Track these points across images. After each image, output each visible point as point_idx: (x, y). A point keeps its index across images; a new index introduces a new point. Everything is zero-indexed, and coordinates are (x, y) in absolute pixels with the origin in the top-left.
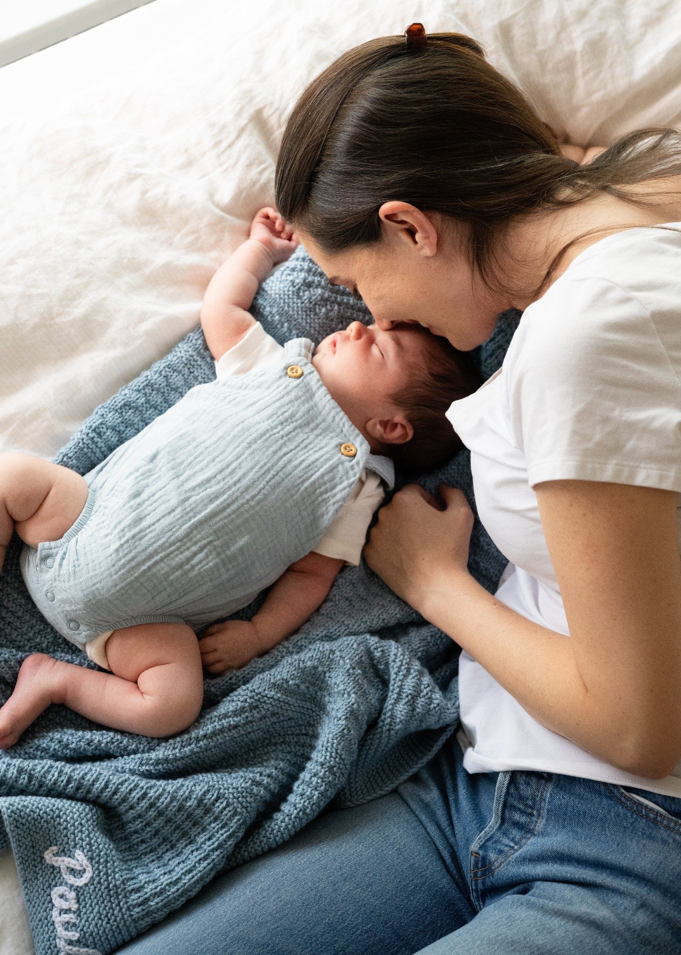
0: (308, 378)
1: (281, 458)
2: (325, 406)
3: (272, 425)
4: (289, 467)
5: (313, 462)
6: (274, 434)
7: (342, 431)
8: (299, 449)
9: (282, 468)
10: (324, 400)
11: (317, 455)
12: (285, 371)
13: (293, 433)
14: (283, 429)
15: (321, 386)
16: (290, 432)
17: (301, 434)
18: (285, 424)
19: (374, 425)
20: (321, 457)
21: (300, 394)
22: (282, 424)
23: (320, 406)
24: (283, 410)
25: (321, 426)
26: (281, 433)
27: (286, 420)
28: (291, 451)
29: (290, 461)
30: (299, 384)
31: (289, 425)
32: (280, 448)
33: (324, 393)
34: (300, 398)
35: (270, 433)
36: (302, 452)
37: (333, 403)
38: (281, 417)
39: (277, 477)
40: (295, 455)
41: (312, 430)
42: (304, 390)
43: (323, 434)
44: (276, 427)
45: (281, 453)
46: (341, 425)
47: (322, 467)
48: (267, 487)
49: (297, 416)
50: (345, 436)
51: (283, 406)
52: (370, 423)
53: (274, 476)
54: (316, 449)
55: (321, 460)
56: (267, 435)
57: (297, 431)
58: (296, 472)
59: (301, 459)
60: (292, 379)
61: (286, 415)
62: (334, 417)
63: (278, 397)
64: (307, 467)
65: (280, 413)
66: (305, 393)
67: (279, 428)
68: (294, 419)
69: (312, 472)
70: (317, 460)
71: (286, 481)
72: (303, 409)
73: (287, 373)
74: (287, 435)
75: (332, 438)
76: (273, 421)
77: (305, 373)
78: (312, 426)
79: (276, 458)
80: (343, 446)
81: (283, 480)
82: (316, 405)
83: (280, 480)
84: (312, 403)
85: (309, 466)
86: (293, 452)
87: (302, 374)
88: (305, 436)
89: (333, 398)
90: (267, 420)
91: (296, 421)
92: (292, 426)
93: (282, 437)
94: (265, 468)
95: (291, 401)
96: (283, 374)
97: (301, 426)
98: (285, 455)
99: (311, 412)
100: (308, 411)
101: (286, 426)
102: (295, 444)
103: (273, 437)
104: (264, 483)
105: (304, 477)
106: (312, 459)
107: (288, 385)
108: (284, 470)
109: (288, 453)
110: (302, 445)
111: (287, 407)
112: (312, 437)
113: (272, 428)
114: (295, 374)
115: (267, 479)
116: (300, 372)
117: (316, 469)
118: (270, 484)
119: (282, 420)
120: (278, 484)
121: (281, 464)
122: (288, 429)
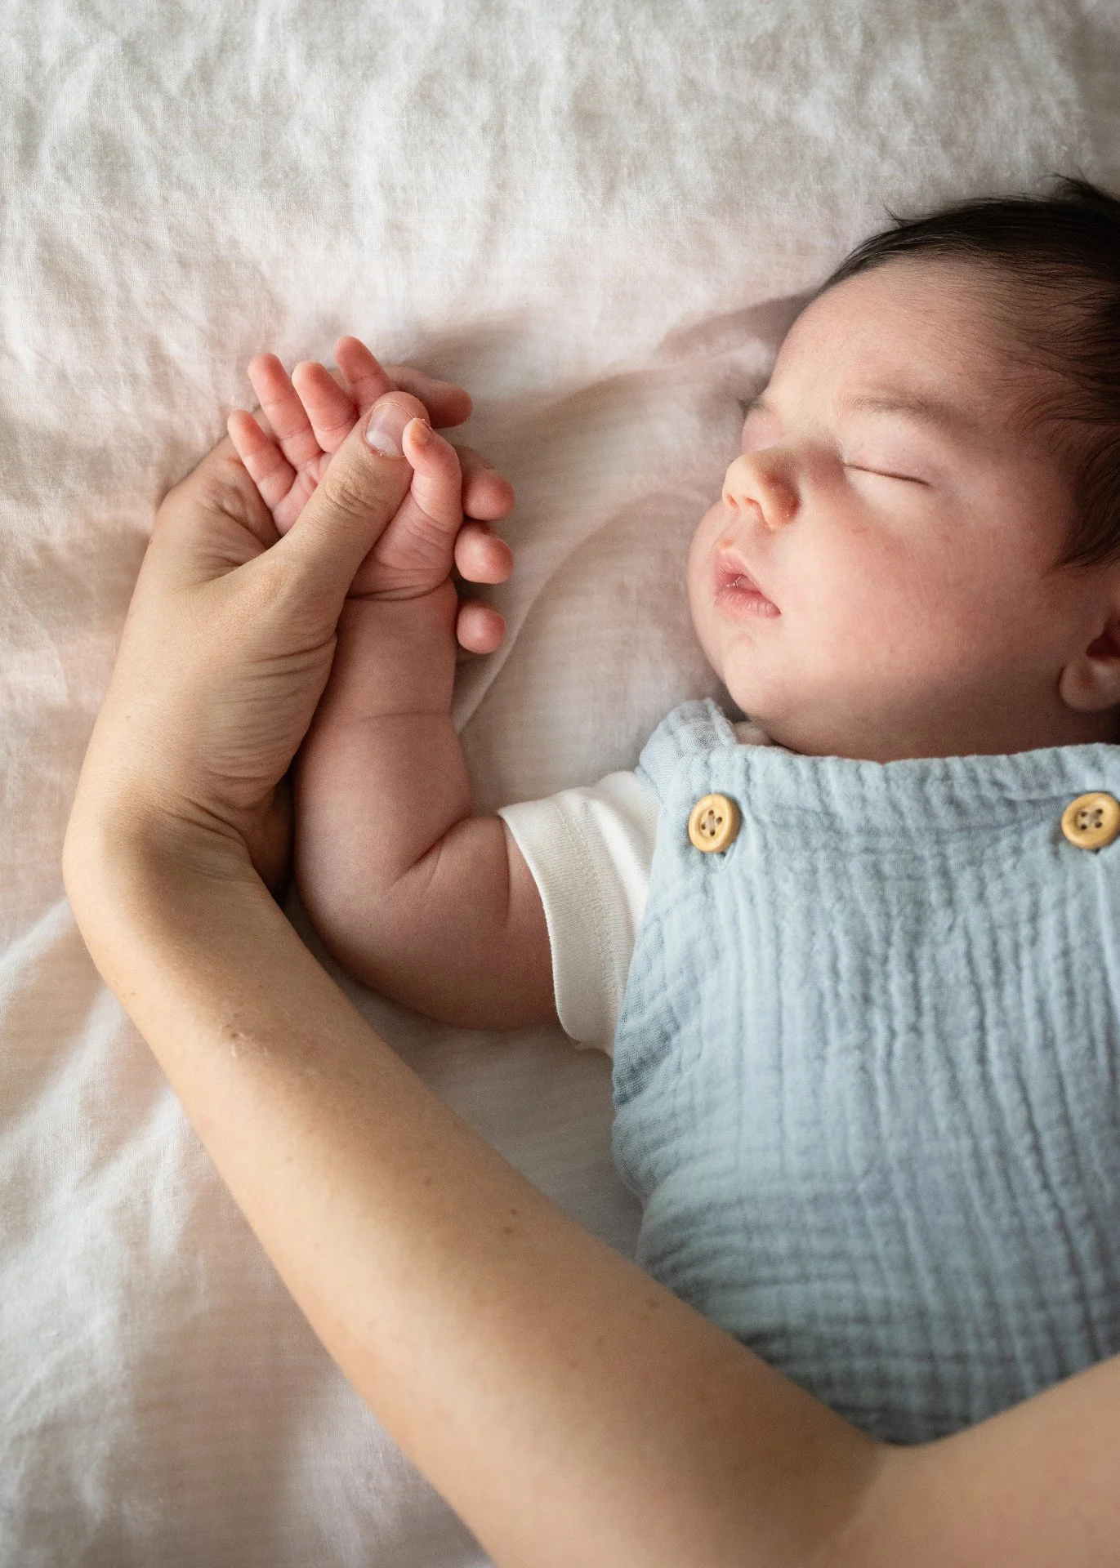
0: (759, 794)
1: (985, 1080)
2: (895, 807)
3: (853, 1037)
4: (1035, 1066)
5: (1067, 972)
6: (890, 1054)
7: (1011, 804)
8: (989, 995)
9: (1026, 1100)
10: (871, 794)
11: (1050, 946)
12: (695, 857)
13: (926, 979)
14: (888, 1009)
15: (815, 768)
16: (915, 988)
17: (944, 953)
18: (875, 991)
19: (1087, 679)
20: (1064, 932)
21: (800, 864)
22: (867, 999)
23: (882, 818)
24: (822, 961)
25: (953, 863)
26: (899, 1024)
27: (864, 975)
28: (981, 1027)
29: (1015, 1055)
30: (765, 846)
31: (886, 976)
32: (950, 1063)
33: (850, 778)
34: (814, 871)
35: (877, 1065)
36: (1009, 990)
37: (904, 769)
38: (844, 989)
39: (1047, 1139)
40: (1002, 1023)
41: (950, 902)
42: (794, 840)
43: (986, 870)
44: (866, 1028)
45: (969, 1071)
46: (991, 794)
47: (1099, 949)
48: (1064, 1196)
49: (874, 926)
50: (1032, 803)
51: (808, 956)
52: (1071, 691)
53: (1036, 1149)
54: (1025, 931)
55: (1075, 938)
56: (880, 1080)
57: (924, 963)
58: (1064, 1053)
59: (1029, 1010)
60: (735, 852)
61: (845, 962)
62: (953, 802)
63: (768, 952)
64: (1071, 1006)
65: (826, 983)
66: (806, 844)
67: (877, 1019)
68: (877, 948)
69: (1096, 994)
70: (1066, 953)
71: (1075, 1110)
72: (860, 887)
73: (703, 855)
74: (918, 1009)
75: (1017, 851)
76: (842, 1024)
77: (737, 792)
78: (935, 896)
79: (974, 1101)
80: (1068, 830)
81: (1066, 1120)
82: (869, 831)
83: (1060, 1131)
84: (856, 842)
85: (1070, 993)
86: (990, 1021)
87: (734, 804)
88: (960, 945)
89: (882, 760)
90: (825, 1042)
91: (887, 940)
92: (895, 964)
93: (915, 1029)
94: (991, 1163)
95: (809, 914)
96: (698, 872)
97: (915, 938)
98: (982, 1059)
99: (887, 868)
100: (877, 874)
101: (885, 990)
102: (965, 995)
103: (897, 1065)
104: (1042, 1199)
105: (1100, 1036)
106: (1051, 970)
107: (748, 883)
108: (1035, 1096)
109: (982, 1046)
110: (986, 972)
111: (820, 942)
112: (973, 915)
113: (864, 1046)
114: (723, 830)
115: (1035, 1182)
116: (724, 811)
117: (1096, 975)
118: (1055, 1180)
119: (858, 990)
120: (1072, 1147)
121: (1005, 1092)
122: (897, 985)
